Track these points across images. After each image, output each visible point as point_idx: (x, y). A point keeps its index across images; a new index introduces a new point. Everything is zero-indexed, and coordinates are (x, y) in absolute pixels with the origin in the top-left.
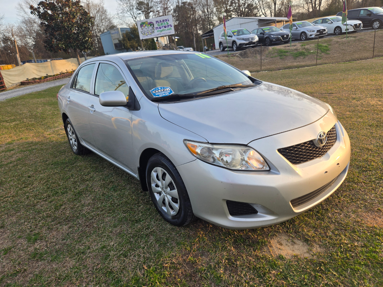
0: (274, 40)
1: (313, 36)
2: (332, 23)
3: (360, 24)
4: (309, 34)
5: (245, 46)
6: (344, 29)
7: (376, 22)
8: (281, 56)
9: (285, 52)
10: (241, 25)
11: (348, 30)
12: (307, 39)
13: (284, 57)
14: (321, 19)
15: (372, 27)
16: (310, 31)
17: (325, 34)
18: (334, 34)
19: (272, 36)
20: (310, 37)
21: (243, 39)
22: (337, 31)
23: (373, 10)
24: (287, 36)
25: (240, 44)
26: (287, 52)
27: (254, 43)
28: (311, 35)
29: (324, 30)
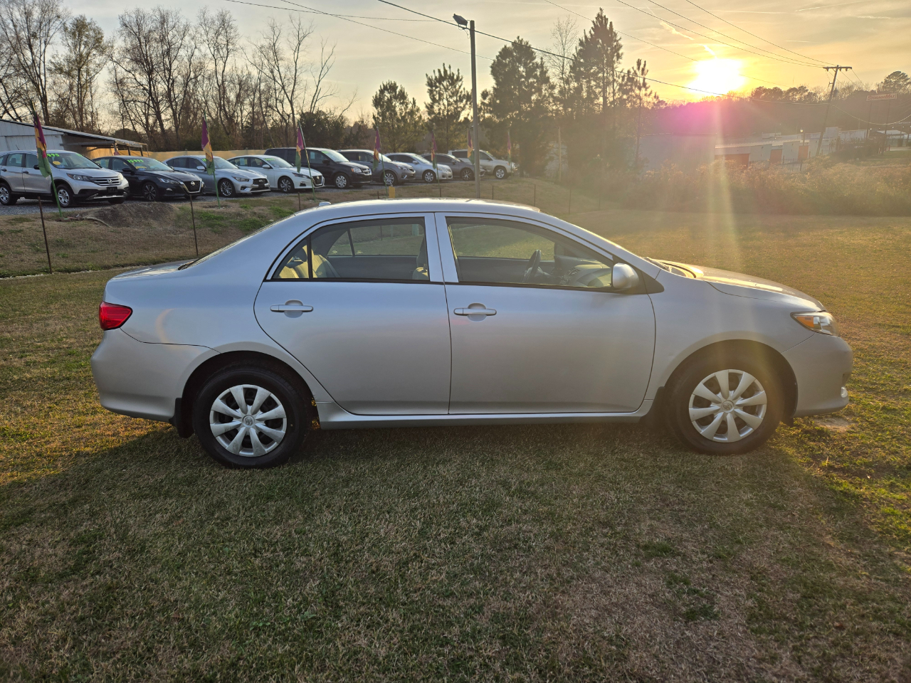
0: (168, 189)
1: (248, 190)
2: (271, 168)
3: (320, 177)
4: (238, 184)
5: (97, 196)
6: (297, 182)
7: (340, 175)
8: (212, 226)
9: (217, 219)
10: (8, 139)
11: (304, 185)
12: (235, 194)
13: (220, 229)
14: (245, 158)
15: (335, 184)
16: (240, 180)
17: (267, 188)
18: (279, 190)
19: (163, 180)
20: (243, 191)
21: (90, 179)
22: (285, 185)
23: (329, 153)
24: (197, 183)
25: (83, 191)
26: (222, 219)
27: (120, 192)
28: (243, 188)
29: (265, 181)
